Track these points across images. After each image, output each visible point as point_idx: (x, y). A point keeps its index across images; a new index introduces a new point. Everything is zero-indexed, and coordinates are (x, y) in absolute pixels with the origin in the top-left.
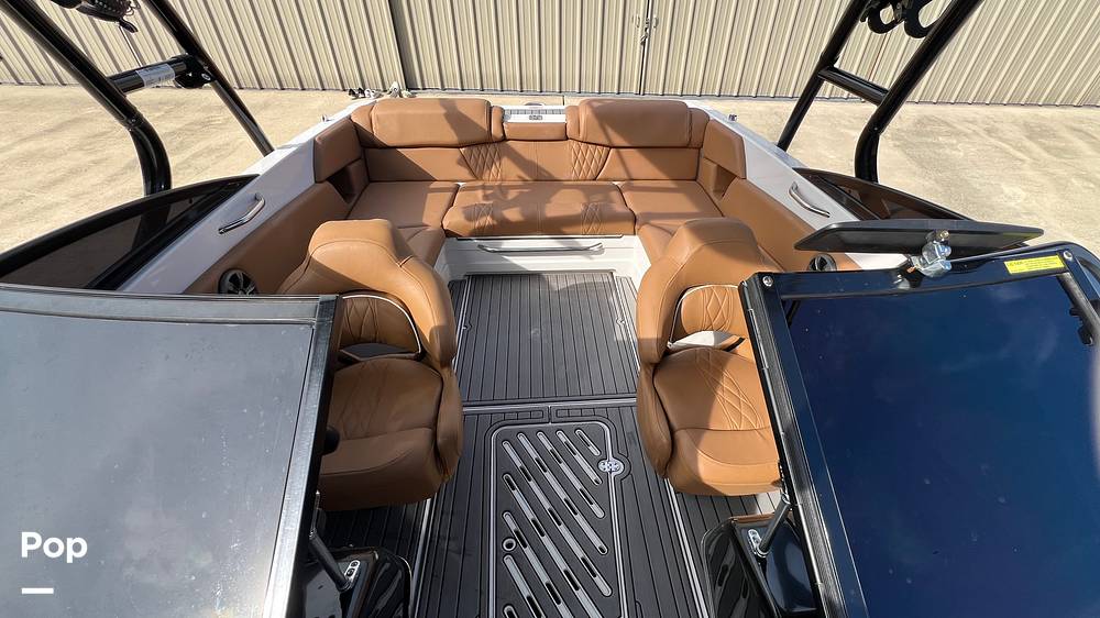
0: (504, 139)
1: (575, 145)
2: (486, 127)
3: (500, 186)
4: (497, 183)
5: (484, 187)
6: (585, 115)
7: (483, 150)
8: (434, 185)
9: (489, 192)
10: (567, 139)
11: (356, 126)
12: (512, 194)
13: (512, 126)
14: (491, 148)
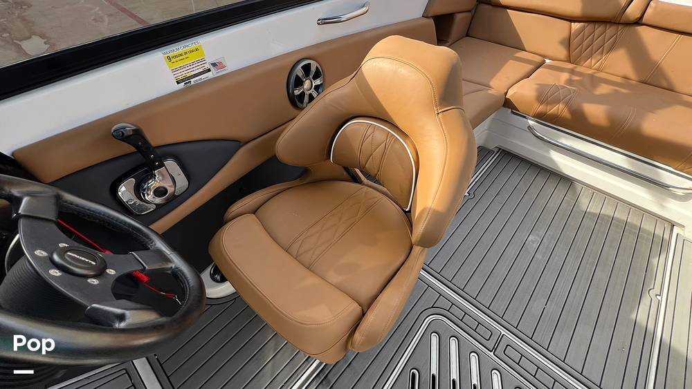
0: (639, 22)
2: (624, 3)
3: (592, 76)
4: (590, 72)
5: (572, 72)
8: (521, 54)
9: (576, 78)
12: (603, 89)
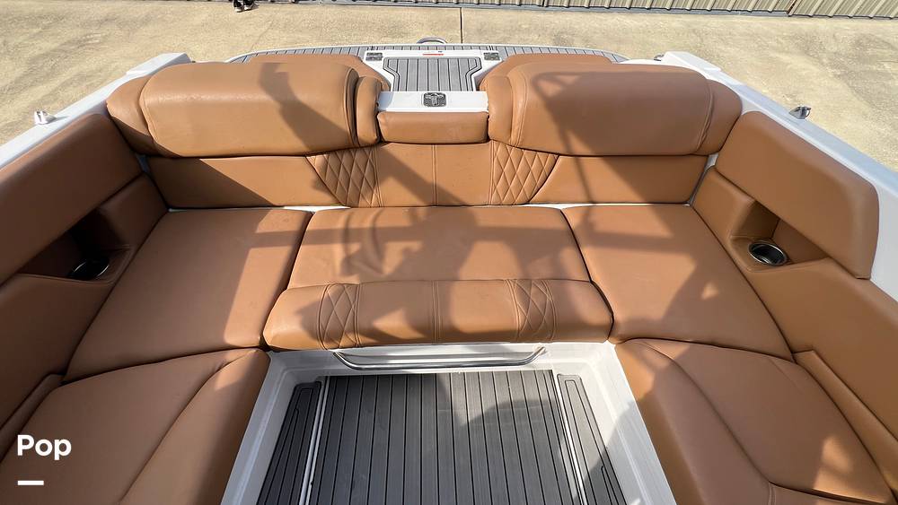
0: (381, 141)
1: (500, 150)
2: (345, 125)
6: (522, 99)
7: (345, 159)
10: (487, 139)
11: (116, 125)
13: (392, 120)
14: (358, 156)
